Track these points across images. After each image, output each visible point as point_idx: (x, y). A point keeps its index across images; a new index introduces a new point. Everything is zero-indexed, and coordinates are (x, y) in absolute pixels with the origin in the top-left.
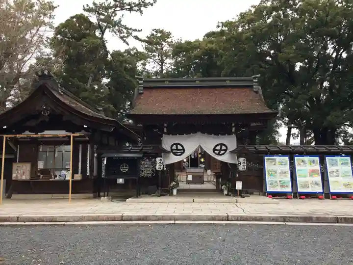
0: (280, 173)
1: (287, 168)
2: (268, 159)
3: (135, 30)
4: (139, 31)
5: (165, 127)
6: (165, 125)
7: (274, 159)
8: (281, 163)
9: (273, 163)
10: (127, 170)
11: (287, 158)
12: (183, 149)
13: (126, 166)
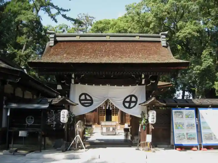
0: (187, 126)
1: (194, 121)
2: (176, 112)
3: (65, 11)
4: (67, 11)
5: (73, 78)
6: (73, 76)
7: (181, 112)
8: (188, 116)
9: (181, 116)
10: (33, 122)
11: (193, 111)
12: (92, 100)
13: (32, 119)
